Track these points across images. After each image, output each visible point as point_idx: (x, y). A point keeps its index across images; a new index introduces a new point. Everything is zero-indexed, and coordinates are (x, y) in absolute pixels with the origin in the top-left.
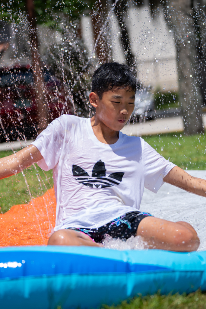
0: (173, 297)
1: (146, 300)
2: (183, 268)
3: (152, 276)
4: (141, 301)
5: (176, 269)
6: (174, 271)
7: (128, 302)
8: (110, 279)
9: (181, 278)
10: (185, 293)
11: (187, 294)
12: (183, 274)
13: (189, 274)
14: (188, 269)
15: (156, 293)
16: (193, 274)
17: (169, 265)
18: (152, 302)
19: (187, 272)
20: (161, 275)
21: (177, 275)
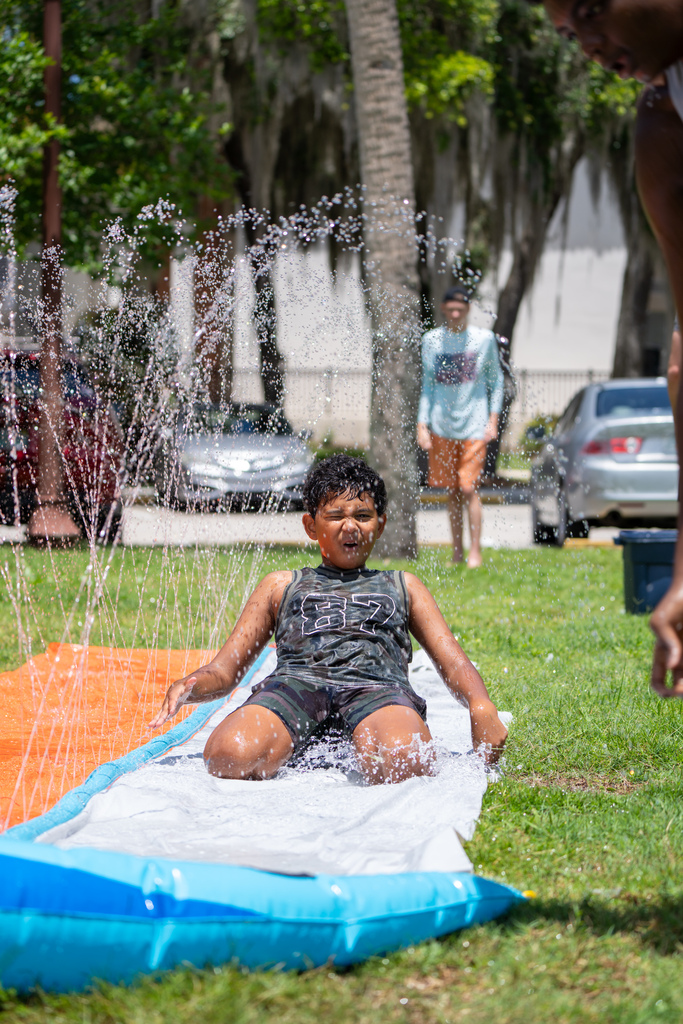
0: (264, 979)
1: (201, 978)
2: (291, 916)
3: (214, 931)
4: (188, 979)
5: (277, 915)
6: (269, 921)
7: (158, 981)
8: (114, 930)
9: (283, 936)
10: (294, 971)
11: (300, 973)
12: (290, 929)
13: (304, 932)
14: (305, 917)
15: (227, 961)
16: (315, 931)
17: (260, 907)
18: (213, 983)
19: (299, 924)
20: (238, 930)
21: (276, 929)
